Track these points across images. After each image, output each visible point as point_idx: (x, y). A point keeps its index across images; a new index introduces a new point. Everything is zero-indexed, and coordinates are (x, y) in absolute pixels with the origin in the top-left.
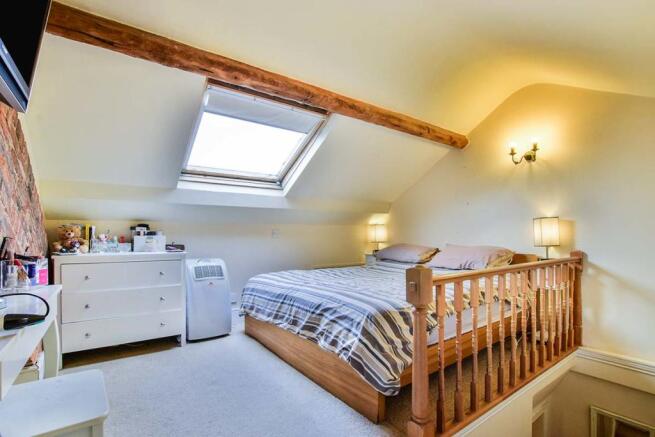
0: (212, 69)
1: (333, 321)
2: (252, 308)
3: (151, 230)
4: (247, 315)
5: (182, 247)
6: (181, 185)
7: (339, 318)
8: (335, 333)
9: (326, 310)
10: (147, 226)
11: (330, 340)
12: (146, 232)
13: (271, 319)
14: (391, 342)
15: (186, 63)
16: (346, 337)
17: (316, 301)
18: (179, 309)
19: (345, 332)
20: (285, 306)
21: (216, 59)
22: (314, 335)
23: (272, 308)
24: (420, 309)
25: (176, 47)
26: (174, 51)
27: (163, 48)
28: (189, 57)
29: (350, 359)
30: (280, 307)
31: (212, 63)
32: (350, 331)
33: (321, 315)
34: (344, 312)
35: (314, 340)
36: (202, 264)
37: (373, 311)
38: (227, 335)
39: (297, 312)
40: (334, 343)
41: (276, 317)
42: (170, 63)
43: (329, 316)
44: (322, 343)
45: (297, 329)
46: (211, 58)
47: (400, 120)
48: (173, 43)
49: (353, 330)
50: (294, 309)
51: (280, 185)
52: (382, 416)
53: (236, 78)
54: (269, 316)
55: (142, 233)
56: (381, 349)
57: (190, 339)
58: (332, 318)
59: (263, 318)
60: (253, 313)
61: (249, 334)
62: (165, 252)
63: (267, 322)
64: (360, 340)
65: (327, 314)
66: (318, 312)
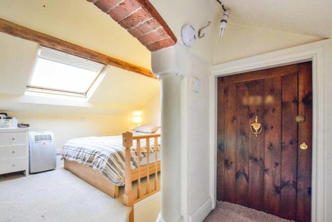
0: (40, 40)
1: (98, 157)
2: (67, 155)
3: (8, 116)
4: (65, 159)
5: (28, 125)
6: (26, 93)
7: (101, 155)
8: (98, 162)
9: (96, 153)
10: (6, 114)
11: (97, 165)
12: (5, 117)
13: (74, 159)
14: (119, 163)
15: (25, 36)
16: (103, 163)
17: (93, 149)
18: (25, 157)
19: (102, 161)
20: (81, 153)
21: (42, 35)
22: (91, 164)
23: (75, 154)
24: (128, 149)
25: (19, 28)
26: (17, 30)
27: (11, 28)
28: (26, 33)
29: (103, 172)
30: (79, 154)
31: (40, 37)
32: (104, 160)
33: (94, 155)
34: (103, 153)
35: (92, 167)
36: (39, 134)
37: (114, 151)
38: (54, 169)
39: (85, 155)
40: (98, 166)
41: (77, 158)
42: (16, 35)
43: (97, 155)
44: (95, 167)
45: (85, 163)
46: (39, 35)
47: (140, 70)
48: (17, 26)
49: (105, 160)
50: (84, 154)
51: (86, 95)
52: (116, 195)
53: (53, 45)
54: (74, 158)
55: (2, 117)
56: (115, 167)
57: (31, 172)
58: (98, 156)
59: (71, 159)
60: (67, 158)
61: (66, 169)
62: (16, 128)
63: (73, 161)
64: (107, 164)
65: (96, 154)
66: (93, 154)
